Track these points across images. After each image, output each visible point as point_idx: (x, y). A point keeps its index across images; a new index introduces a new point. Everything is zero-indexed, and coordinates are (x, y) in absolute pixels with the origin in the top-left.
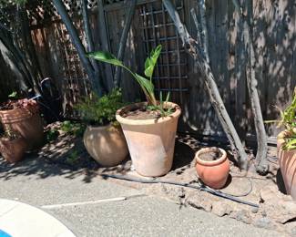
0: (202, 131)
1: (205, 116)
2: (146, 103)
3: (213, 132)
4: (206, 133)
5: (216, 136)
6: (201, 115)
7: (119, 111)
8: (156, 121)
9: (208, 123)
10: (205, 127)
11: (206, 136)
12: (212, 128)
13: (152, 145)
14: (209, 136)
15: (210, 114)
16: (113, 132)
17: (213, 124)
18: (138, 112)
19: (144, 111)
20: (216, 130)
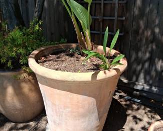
0: (134, 84)
1: (139, 68)
2: (74, 45)
3: (147, 87)
4: (139, 88)
5: (150, 92)
6: (135, 66)
7: (36, 52)
8: (94, 76)
9: (142, 76)
10: (137, 80)
11: (137, 90)
12: (146, 82)
13: (81, 110)
14: (142, 91)
15: (147, 65)
16: (24, 81)
17: (148, 78)
18: (63, 56)
19: (72, 55)
20: (151, 86)
